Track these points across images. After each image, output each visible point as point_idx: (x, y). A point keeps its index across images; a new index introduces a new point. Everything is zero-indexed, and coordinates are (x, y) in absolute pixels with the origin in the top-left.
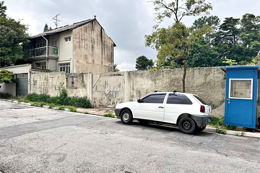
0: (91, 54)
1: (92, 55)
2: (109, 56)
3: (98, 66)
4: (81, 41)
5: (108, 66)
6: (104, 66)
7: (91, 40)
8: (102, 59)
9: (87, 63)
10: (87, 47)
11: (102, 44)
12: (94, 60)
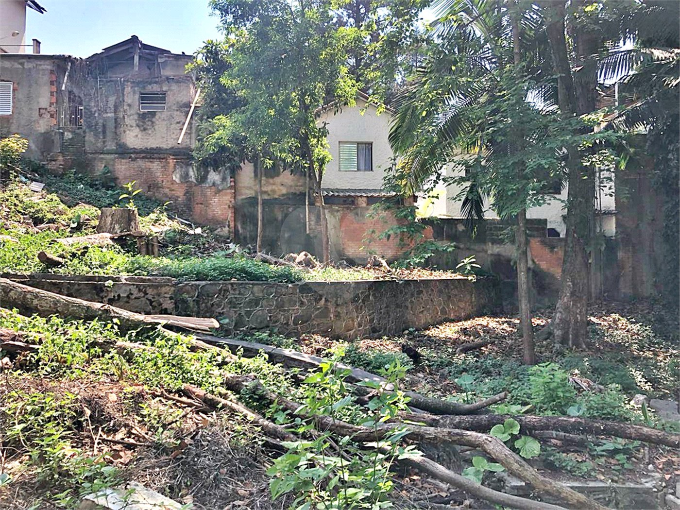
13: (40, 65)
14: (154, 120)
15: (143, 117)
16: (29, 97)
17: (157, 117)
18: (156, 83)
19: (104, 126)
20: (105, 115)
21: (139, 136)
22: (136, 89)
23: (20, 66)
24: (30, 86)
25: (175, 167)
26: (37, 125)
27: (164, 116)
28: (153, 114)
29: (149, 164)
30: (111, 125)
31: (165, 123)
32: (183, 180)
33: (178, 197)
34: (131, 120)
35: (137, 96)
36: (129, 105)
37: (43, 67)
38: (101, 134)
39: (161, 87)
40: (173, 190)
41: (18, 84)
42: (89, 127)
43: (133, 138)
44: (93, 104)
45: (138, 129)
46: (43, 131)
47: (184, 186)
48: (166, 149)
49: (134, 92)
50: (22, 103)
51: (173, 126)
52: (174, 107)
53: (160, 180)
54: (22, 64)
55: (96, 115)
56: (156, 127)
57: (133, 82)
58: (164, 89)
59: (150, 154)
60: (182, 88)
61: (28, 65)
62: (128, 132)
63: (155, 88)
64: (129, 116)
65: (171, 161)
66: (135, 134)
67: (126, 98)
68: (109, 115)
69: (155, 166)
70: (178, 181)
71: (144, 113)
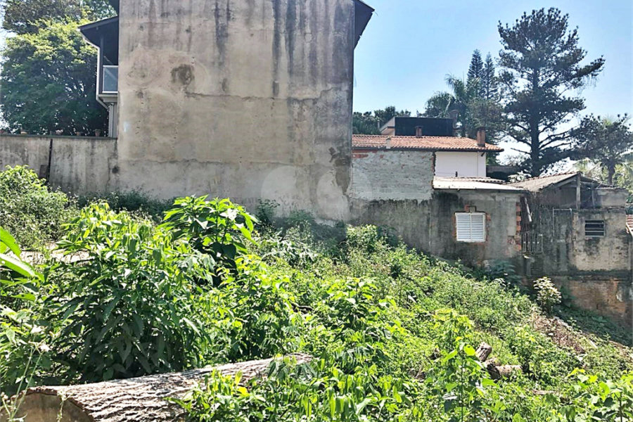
0: (210, 59)
1: (220, 63)
2: (320, 57)
3: (249, 105)
4: (159, 20)
5: (315, 101)
6: (290, 101)
7: (214, 7)
8: (276, 71)
9: (188, 94)
10: (190, 39)
11: (277, 16)
12: (225, 80)
13: (509, 198)
14: (598, 245)
15: (589, 243)
16: (499, 226)
17: (601, 243)
18: (599, 213)
19: (558, 251)
20: (558, 241)
21: (587, 260)
22: (583, 218)
23: (492, 199)
24: (501, 217)
25: (618, 287)
26: (506, 251)
27: (605, 242)
28: (597, 241)
29: (598, 285)
30: (563, 249)
31: (607, 248)
32: (625, 299)
33: (621, 314)
34: (579, 246)
35: (584, 224)
36: (578, 233)
37: (511, 200)
38: (556, 258)
39: (603, 216)
40: (617, 308)
41: (491, 215)
42: (546, 251)
43: (582, 262)
44: (548, 232)
45: (585, 254)
46: (511, 256)
47: (625, 305)
48: (609, 272)
49: (582, 222)
50: (495, 232)
51: (614, 251)
52: (614, 235)
53: (606, 299)
54: (494, 197)
55: (552, 241)
56: (600, 251)
57: (581, 212)
58: (606, 218)
59: (597, 276)
60: (620, 217)
61: (499, 198)
62: (577, 256)
63: (598, 217)
64: (577, 242)
65: (614, 282)
66: (583, 258)
67: (574, 226)
68: (561, 241)
69: (602, 287)
70: (620, 300)
71: (589, 240)
